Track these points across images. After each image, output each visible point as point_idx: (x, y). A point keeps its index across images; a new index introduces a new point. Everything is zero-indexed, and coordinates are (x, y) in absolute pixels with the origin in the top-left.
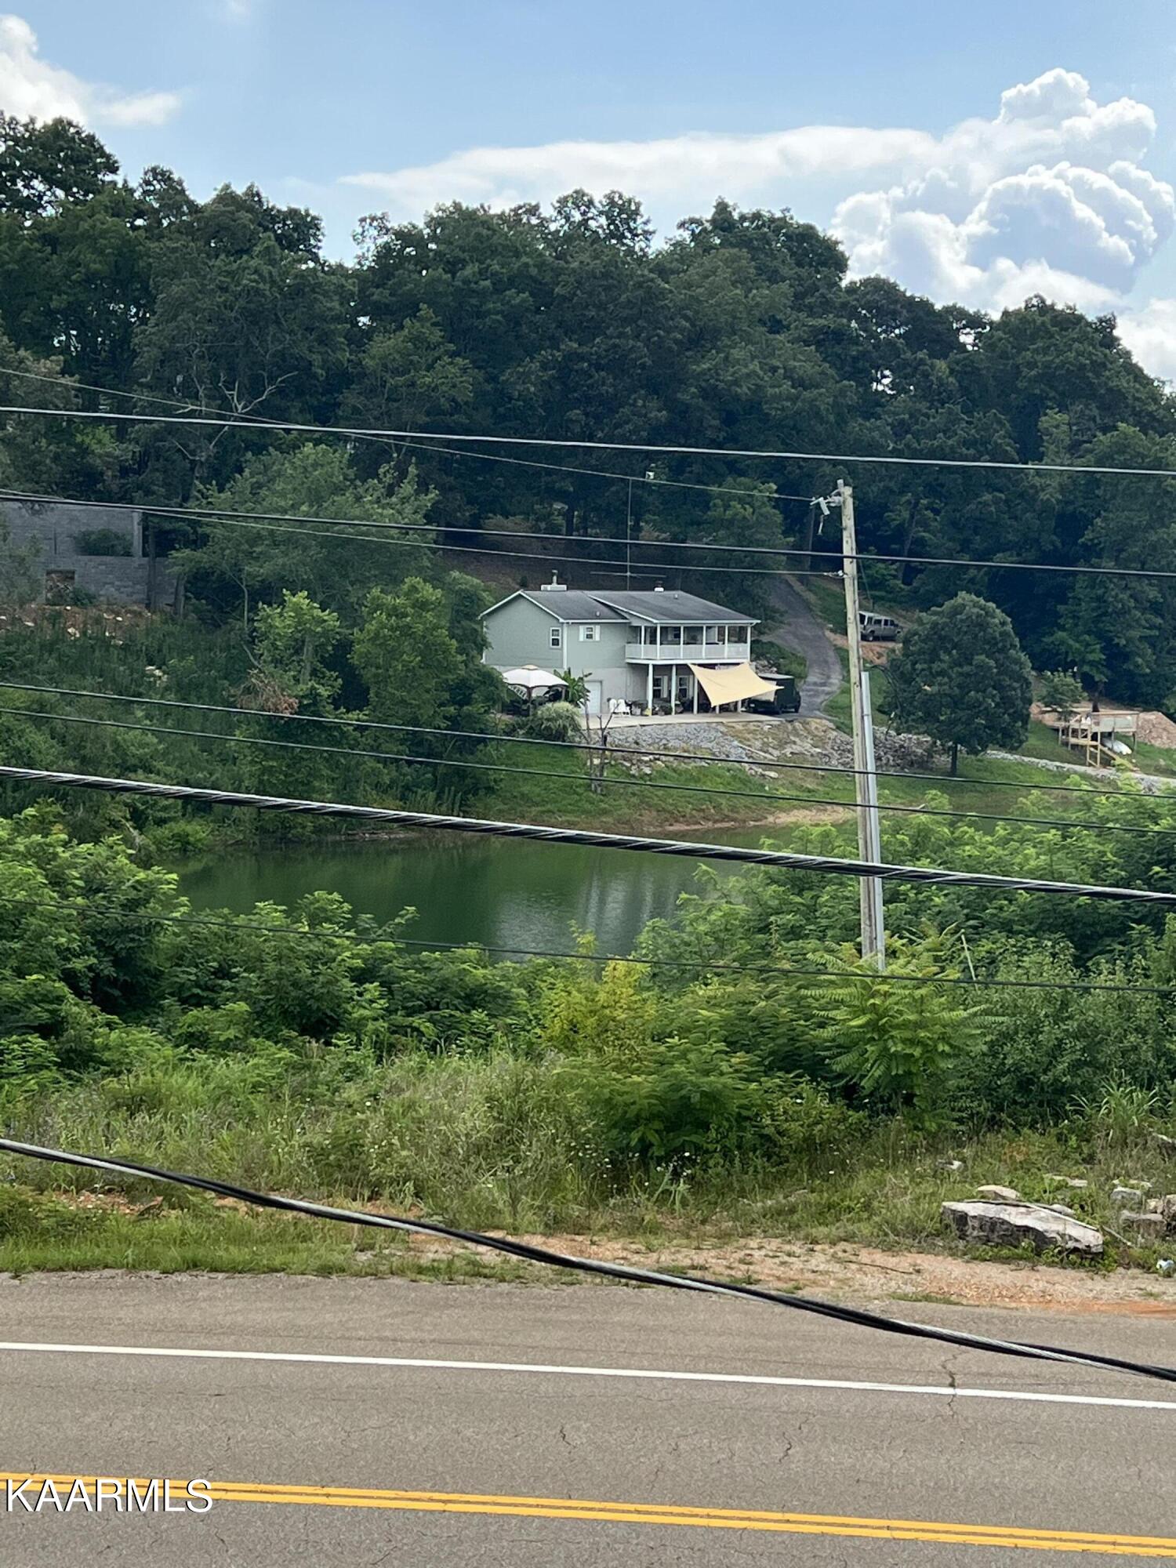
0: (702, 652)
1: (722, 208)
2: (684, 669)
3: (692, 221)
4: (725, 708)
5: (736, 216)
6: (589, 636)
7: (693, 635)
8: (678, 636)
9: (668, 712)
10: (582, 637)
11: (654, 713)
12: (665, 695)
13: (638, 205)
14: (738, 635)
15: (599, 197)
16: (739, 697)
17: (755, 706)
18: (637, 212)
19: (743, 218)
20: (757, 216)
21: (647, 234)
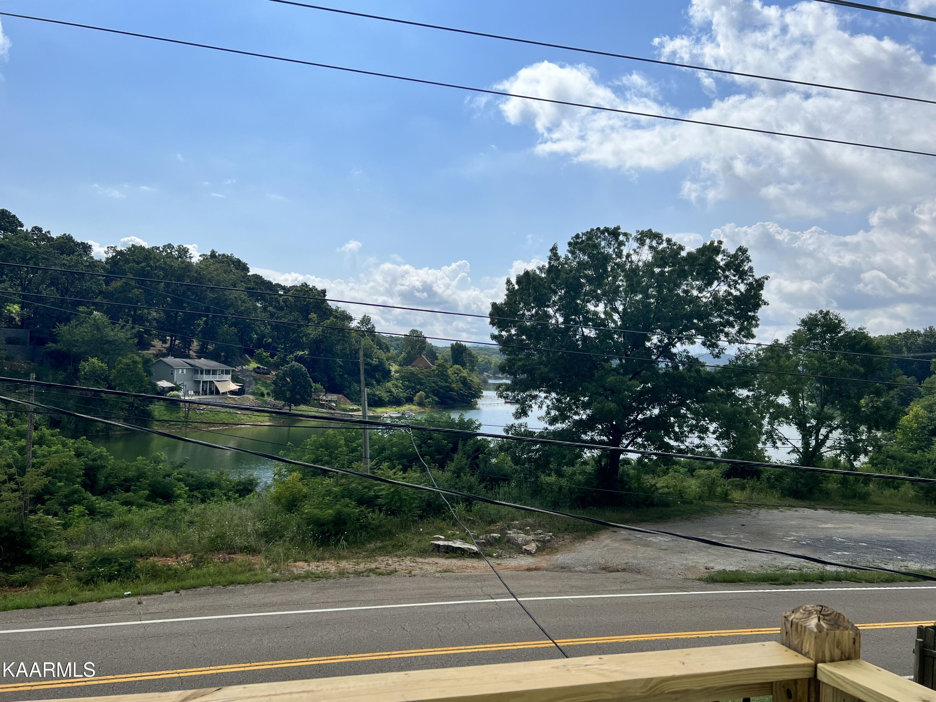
0: (217, 377)
1: (213, 252)
2: (211, 382)
3: (204, 255)
4: (223, 393)
5: (217, 254)
6: (182, 372)
7: (214, 372)
8: (210, 372)
9: (206, 394)
10: (180, 373)
11: (202, 395)
12: (205, 389)
13: (188, 249)
14: (227, 372)
15: (176, 246)
16: (227, 390)
17: (233, 392)
18: (188, 251)
19: (219, 255)
20: (224, 255)
21: (191, 258)
